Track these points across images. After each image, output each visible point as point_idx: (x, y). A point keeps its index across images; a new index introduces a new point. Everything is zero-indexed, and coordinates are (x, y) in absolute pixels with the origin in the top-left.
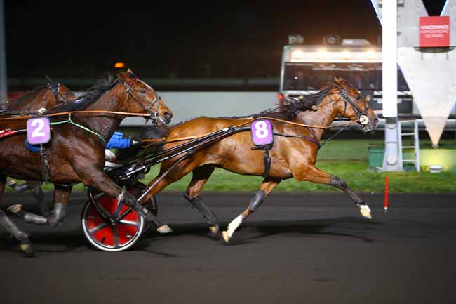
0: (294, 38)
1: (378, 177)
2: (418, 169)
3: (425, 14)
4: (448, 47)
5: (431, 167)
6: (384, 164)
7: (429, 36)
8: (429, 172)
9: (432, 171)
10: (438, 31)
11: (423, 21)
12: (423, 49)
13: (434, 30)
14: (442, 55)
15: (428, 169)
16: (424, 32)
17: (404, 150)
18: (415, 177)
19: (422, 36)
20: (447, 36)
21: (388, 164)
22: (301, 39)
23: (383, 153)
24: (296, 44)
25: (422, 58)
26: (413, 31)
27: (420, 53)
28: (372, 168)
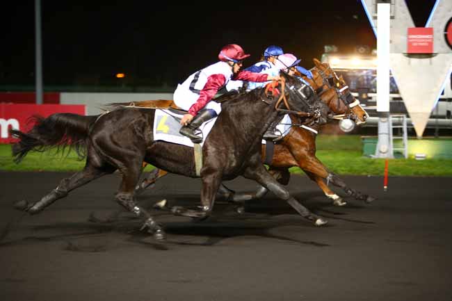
0: (329, 47)
1: (373, 162)
2: (406, 157)
3: (412, 25)
4: (432, 54)
5: (417, 155)
6: (377, 152)
7: (415, 44)
8: (414, 160)
9: (417, 159)
10: (423, 40)
11: (410, 32)
12: (410, 55)
13: (420, 39)
14: (426, 61)
15: (413, 157)
16: (411, 41)
17: (394, 140)
18: (403, 163)
19: (410, 44)
20: (431, 44)
21: (381, 152)
22: (335, 49)
23: (376, 143)
24: (331, 53)
25: (409, 63)
26: (402, 39)
27: (408, 58)
28: (366, 155)
